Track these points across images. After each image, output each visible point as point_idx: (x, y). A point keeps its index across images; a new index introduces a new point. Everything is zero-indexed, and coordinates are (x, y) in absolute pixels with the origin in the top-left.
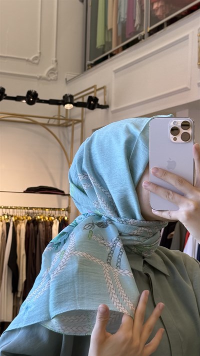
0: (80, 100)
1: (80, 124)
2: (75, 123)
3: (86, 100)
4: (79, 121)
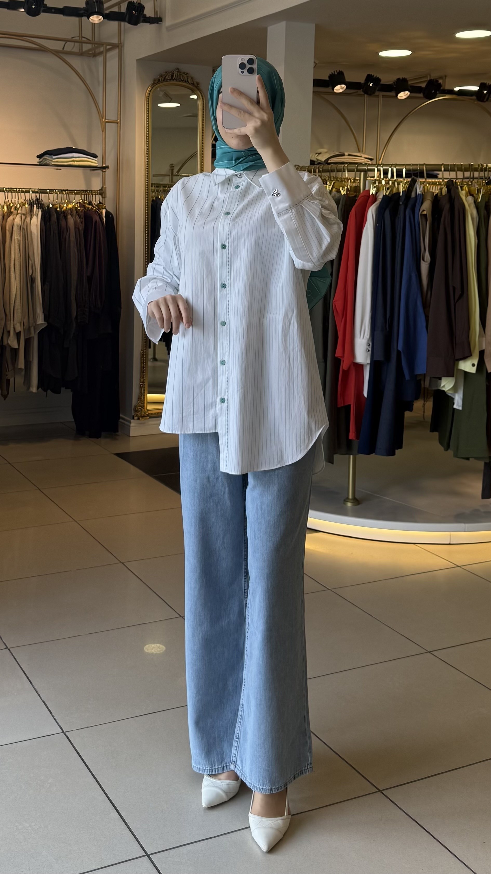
0: (116, 9)
1: (116, 52)
2: (108, 50)
3: (124, 8)
4: (114, 46)
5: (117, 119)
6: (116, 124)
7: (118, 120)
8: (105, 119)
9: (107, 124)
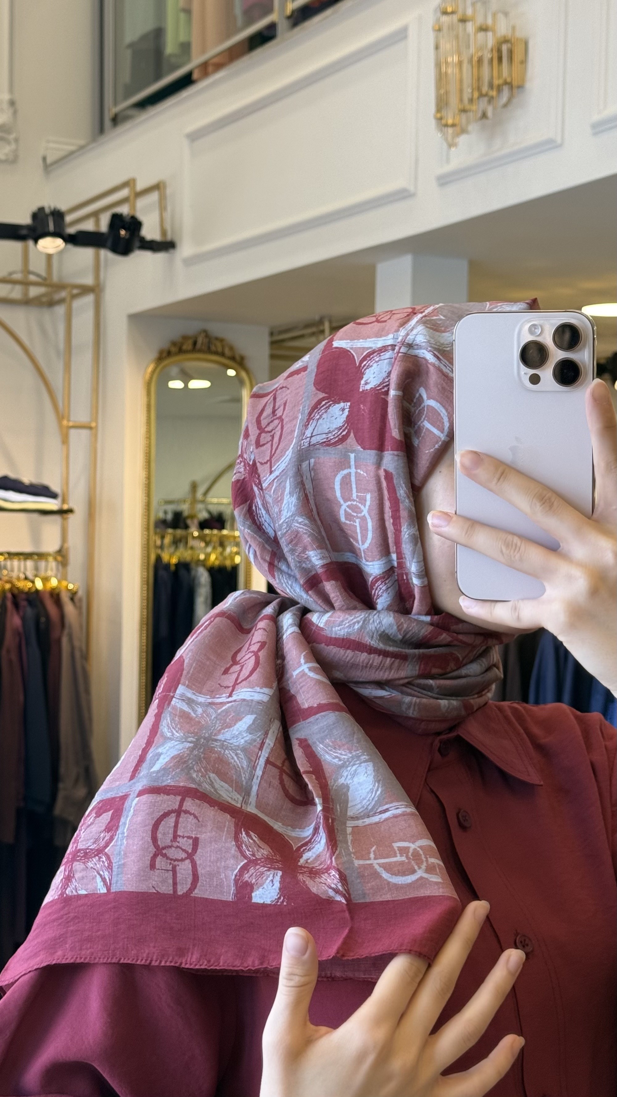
0: (89, 226)
1: (89, 299)
2: (74, 297)
3: (104, 227)
4: (85, 290)
5: (90, 422)
6: (89, 430)
8: (68, 421)
9: (71, 430)
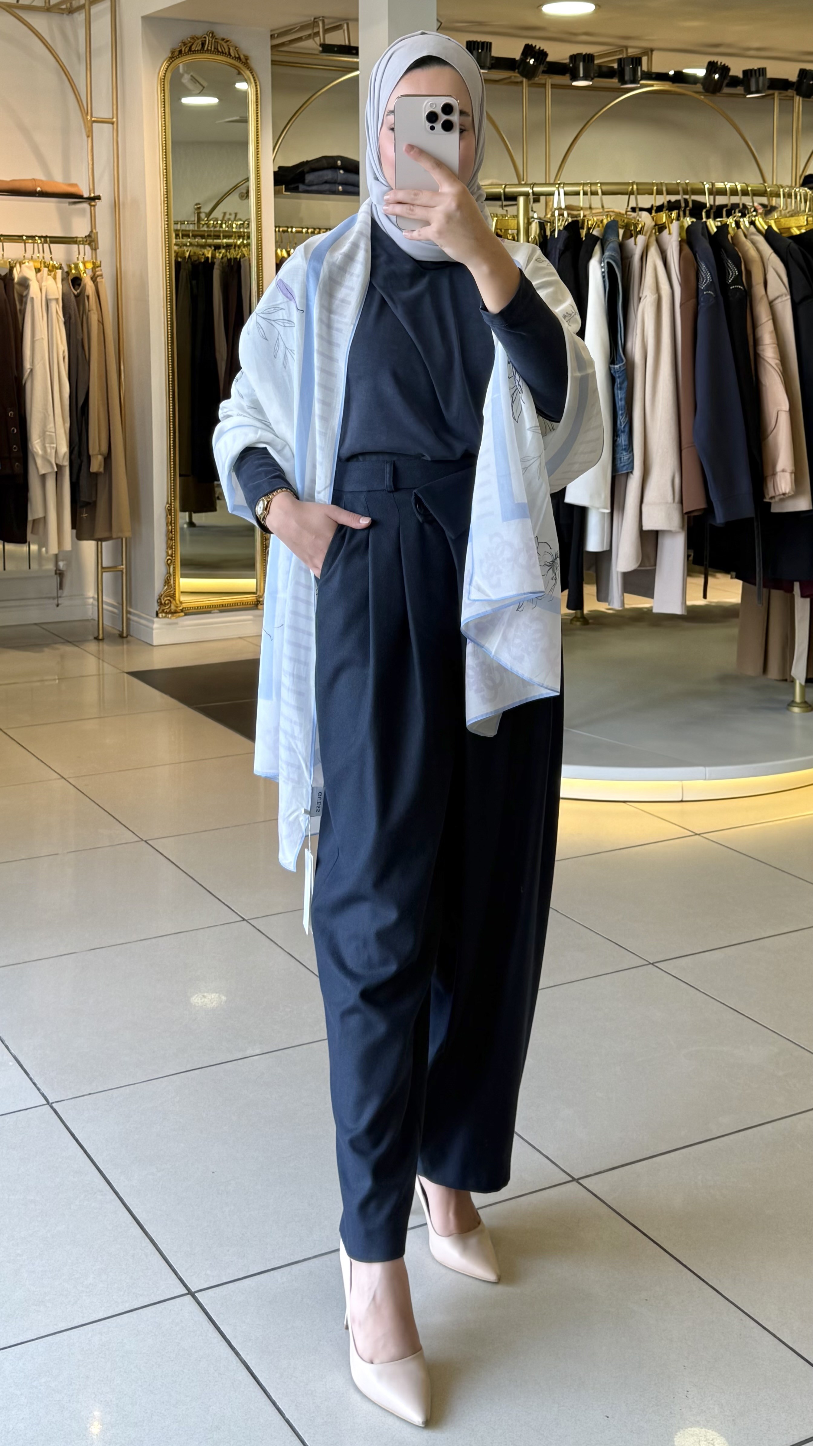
2: (93, 4)
5: (111, 117)
6: (111, 125)
7: (113, 118)
8: (92, 116)
9: (94, 125)
